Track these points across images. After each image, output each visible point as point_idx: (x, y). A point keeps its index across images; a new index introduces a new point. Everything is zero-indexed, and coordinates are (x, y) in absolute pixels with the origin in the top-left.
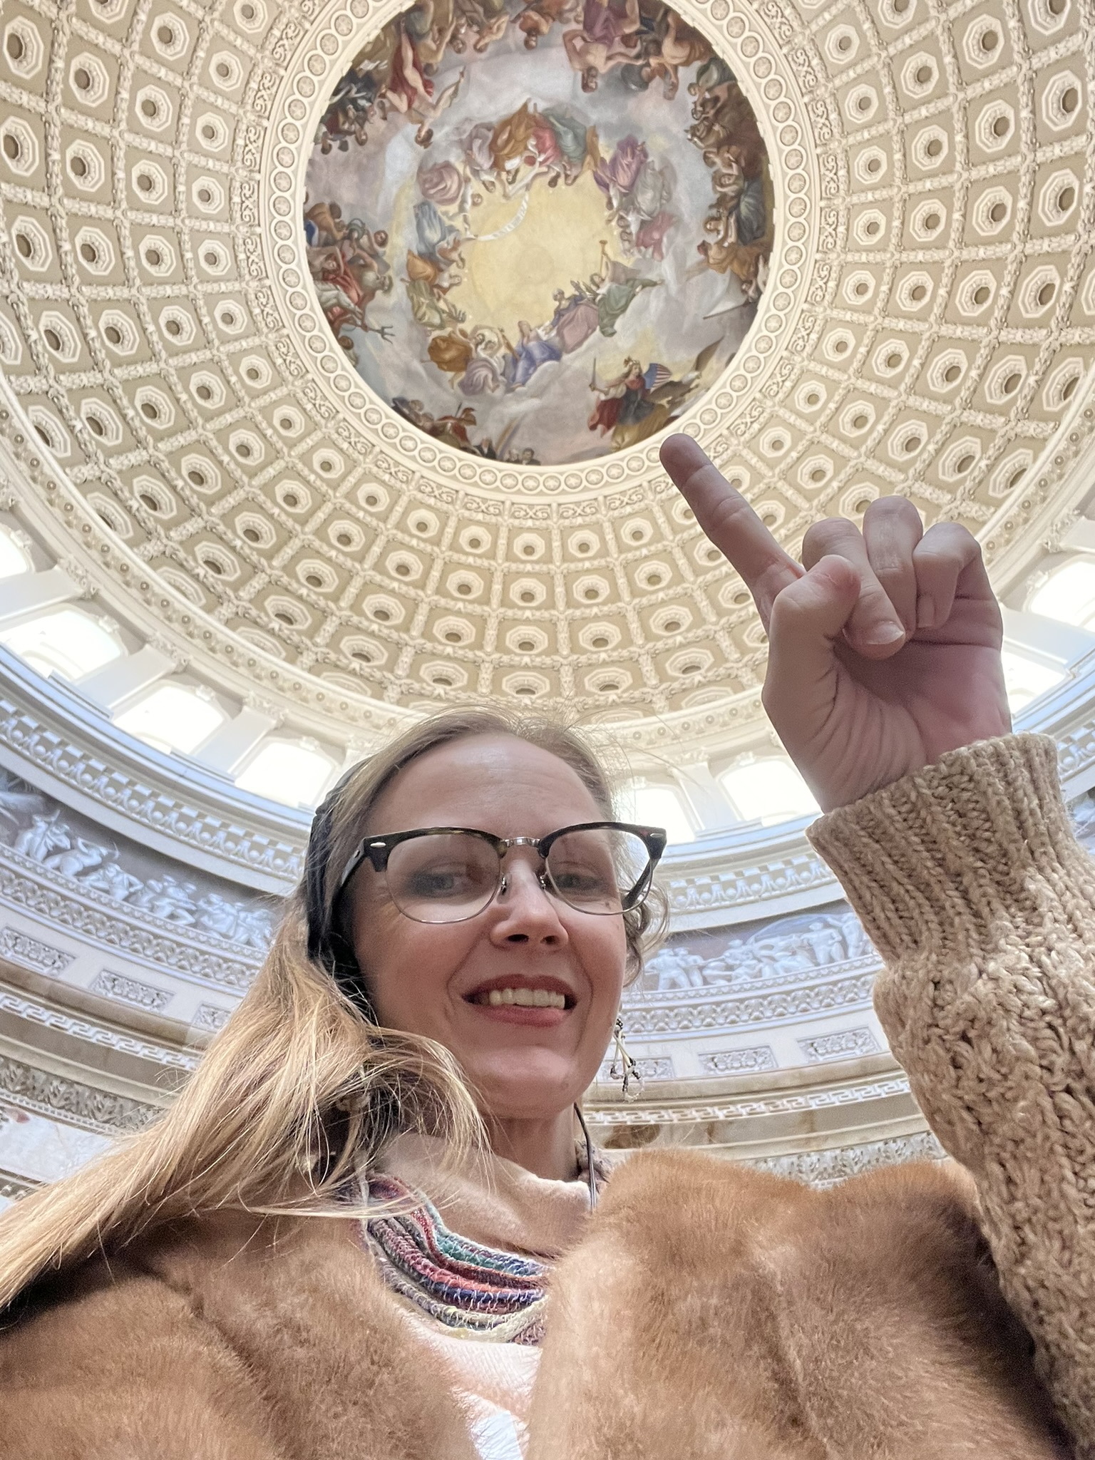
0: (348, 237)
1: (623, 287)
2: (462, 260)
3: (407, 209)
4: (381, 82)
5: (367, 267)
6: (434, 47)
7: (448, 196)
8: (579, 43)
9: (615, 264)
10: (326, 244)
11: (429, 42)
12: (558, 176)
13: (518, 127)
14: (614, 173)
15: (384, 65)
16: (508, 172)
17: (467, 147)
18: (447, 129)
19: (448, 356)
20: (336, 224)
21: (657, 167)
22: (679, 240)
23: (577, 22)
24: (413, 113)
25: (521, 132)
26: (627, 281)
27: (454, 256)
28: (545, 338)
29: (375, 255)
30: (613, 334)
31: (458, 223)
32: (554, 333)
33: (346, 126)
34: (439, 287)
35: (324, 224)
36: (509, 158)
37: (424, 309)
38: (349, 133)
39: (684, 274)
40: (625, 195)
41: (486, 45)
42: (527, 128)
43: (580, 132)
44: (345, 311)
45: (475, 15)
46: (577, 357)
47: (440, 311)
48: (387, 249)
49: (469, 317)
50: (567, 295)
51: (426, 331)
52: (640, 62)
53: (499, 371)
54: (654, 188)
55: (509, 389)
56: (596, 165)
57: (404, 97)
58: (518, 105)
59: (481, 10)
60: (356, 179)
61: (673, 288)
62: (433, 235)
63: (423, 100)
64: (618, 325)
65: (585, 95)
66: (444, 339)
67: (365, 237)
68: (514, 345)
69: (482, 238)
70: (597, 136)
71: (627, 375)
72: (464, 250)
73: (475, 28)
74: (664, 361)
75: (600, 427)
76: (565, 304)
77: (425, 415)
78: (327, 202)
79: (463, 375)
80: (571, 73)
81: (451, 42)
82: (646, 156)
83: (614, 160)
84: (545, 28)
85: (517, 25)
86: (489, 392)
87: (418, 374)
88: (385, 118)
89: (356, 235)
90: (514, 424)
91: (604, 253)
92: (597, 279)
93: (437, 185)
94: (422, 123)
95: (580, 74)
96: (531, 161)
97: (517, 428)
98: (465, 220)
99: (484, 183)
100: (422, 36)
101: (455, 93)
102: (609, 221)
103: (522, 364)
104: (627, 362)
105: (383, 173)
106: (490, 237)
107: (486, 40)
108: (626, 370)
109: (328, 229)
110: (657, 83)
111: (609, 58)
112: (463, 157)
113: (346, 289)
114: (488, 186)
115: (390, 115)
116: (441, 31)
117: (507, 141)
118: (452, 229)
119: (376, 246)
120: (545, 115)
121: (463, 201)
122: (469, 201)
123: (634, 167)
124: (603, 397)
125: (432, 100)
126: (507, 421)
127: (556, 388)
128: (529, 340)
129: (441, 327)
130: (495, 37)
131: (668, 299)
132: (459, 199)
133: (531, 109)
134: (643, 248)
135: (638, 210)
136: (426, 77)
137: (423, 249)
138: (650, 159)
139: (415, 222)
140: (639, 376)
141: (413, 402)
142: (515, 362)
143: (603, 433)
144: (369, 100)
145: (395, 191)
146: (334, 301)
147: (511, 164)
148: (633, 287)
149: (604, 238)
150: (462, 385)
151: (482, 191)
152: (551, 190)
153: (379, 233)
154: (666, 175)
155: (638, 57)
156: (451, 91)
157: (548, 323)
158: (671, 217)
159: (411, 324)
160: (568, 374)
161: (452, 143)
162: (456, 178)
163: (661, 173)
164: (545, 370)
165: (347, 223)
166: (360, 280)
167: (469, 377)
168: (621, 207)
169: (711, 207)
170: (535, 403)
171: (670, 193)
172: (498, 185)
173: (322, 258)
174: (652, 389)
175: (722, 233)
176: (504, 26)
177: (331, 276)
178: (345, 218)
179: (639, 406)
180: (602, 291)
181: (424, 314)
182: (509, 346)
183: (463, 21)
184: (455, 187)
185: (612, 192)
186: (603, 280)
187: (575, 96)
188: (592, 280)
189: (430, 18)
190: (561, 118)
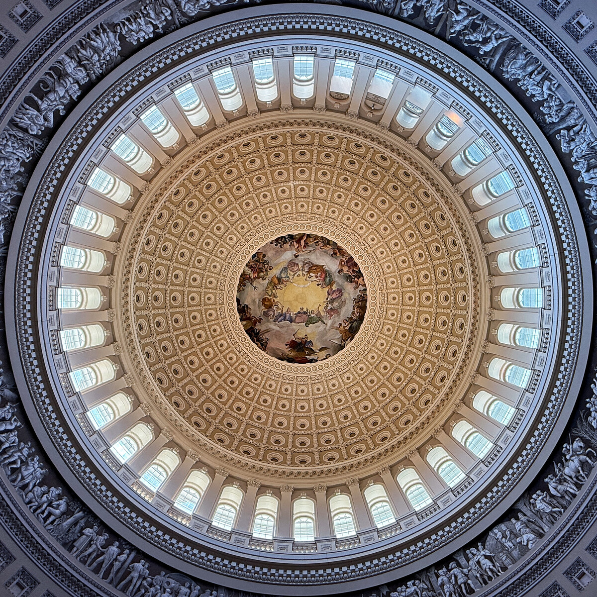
0: (263, 263)
1: (317, 318)
2: (286, 285)
3: (281, 266)
4: (295, 239)
5: (263, 272)
8: (343, 263)
9: (319, 312)
10: (257, 261)
12: (320, 284)
13: (319, 268)
15: (298, 238)
17: (305, 264)
18: (302, 257)
19: (266, 303)
21: (342, 300)
22: (336, 318)
23: (346, 259)
24: (297, 249)
25: (318, 270)
27: (285, 283)
28: (292, 316)
29: (266, 271)
30: (307, 326)
31: (291, 277)
32: (294, 316)
33: (280, 242)
35: (259, 257)
38: (280, 244)
39: (332, 326)
40: (332, 300)
42: (320, 270)
43: (331, 280)
44: (250, 277)
45: (325, 242)
46: (296, 325)
47: (272, 292)
48: (270, 271)
49: (278, 298)
50: (304, 310)
51: (265, 294)
53: (275, 315)
55: (275, 321)
56: (330, 289)
57: (298, 245)
58: (322, 264)
60: (274, 253)
61: (328, 328)
62: (283, 276)
63: (301, 248)
64: (310, 325)
65: (338, 274)
66: (268, 299)
67: (267, 265)
69: (294, 284)
70: (334, 283)
71: (303, 339)
72: (288, 283)
73: (323, 244)
74: (314, 342)
75: (288, 346)
76: (302, 312)
77: (250, 313)
78: (264, 253)
79: (266, 310)
80: (338, 267)
82: (342, 295)
83: (334, 291)
84: (338, 255)
85: (332, 250)
86: (269, 318)
87: (256, 302)
88: (290, 246)
89: (265, 263)
93: (292, 266)
94: (298, 252)
95: (339, 269)
96: (317, 277)
97: (269, 331)
98: (293, 278)
99: (303, 273)
101: (310, 252)
103: (282, 318)
104: (306, 336)
105: (281, 256)
106: (296, 285)
108: (304, 337)
109: (260, 259)
110: (354, 284)
111: (347, 271)
112: (302, 265)
113: (254, 273)
114: (303, 275)
115: (292, 246)
116: (315, 239)
118: (288, 277)
119: (268, 269)
120: (326, 271)
122: (297, 275)
123: (338, 296)
125: (303, 250)
126: (267, 328)
127: (285, 329)
128: (288, 313)
129: (270, 296)
130: (326, 248)
131: (325, 329)
132: (295, 273)
133: (324, 267)
135: (332, 305)
136: (305, 245)
137: (279, 277)
138: (342, 297)
139: (281, 270)
140: (306, 341)
141: (249, 308)
142: (281, 316)
144: (289, 241)
145: (282, 261)
147: (311, 274)
148: (320, 320)
150: (264, 312)
151: (301, 275)
152: (316, 286)
153: (271, 267)
154: (343, 303)
155: (354, 276)
157: (295, 313)
158: (338, 312)
159: (263, 290)
160: (291, 327)
161: (302, 261)
162: (297, 268)
164: (286, 323)
166: (258, 273)
168: (329, 301)
169: (348, 318)
170: (278, 328)
171: (341, 307)
172: (306, 276)
173: (252, 263)
174: (307, 347)
175: (346, 324)
176: (329, 248)
177: (252, 268)
178: (265, 259)
179: (300, 348)
180: (312, 315)
182: (282, 311)
183: (321, 242)
186: (314, 313)
187: (335, 272)
188: (312, 311)
190: (329, 274)
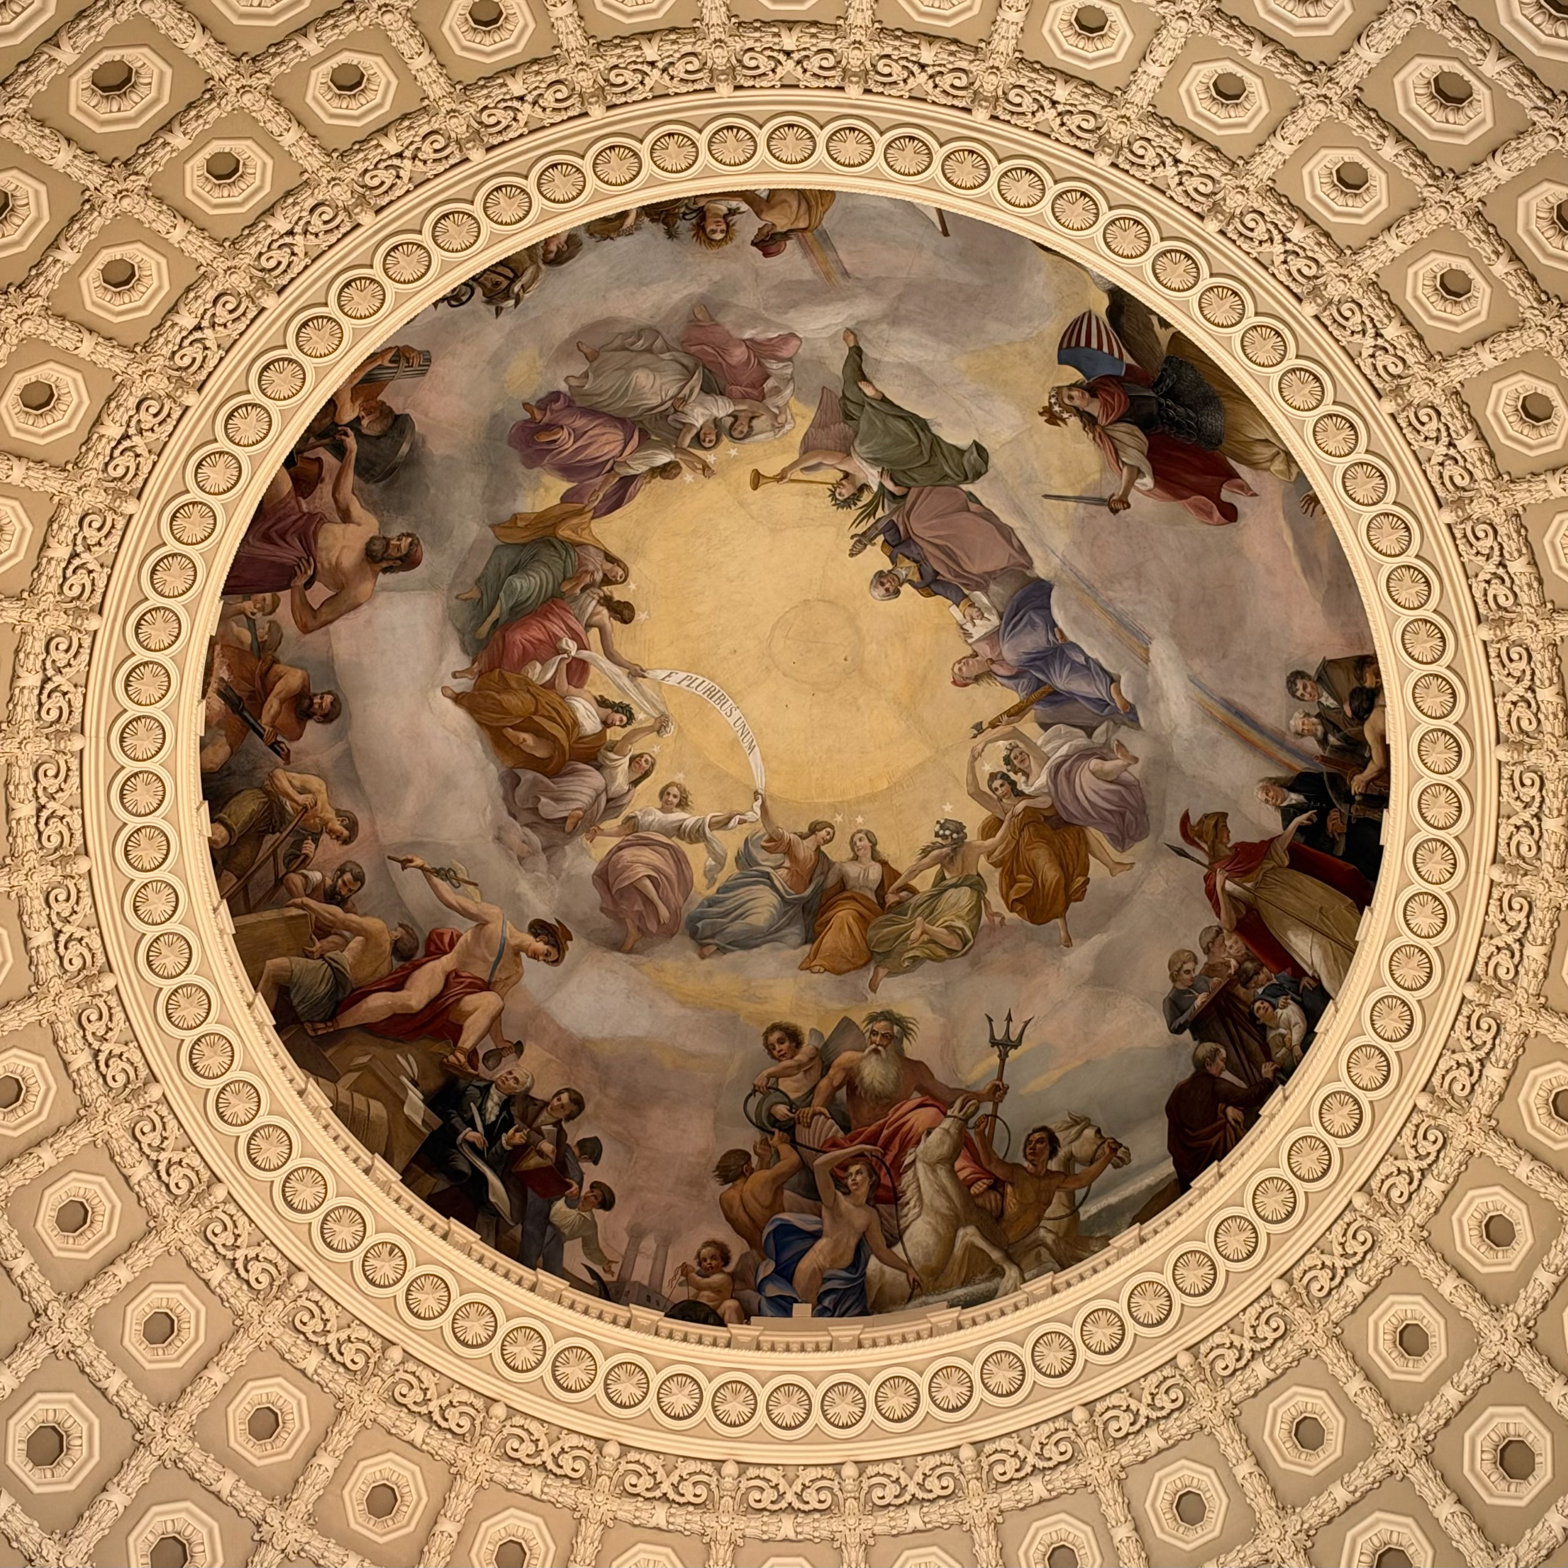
0: (789, 1128)
1: (863, 425)
2: (814, 829)
3: (709, 974)
4: (444, 1067)
5: (851, 1081)
6: (356, 943)
7: (670, 870)
8: (319, 593)
9: (808, 447)
10: (811, 1191)
11: (347, 957)
12: (607, 602)
13: (506, 711)
14: (596, 467)
15: (408, 1062)
16: (606, 724)
18: (524, 887)
19: (1050, 873)
20: (764, 1165)
21: (579, 367)
22: (748, 300)
23: (276, 604)
24: (499, 975)
25: (513, 701)
26: (848, 417)
27: (805, 849)
28: (995, 620)
29: (823, 1059)
30: (980, 449)
31: (730, 842)
32: (979, 596)
33: (547, 1147)
34: (881, 890)
35: (766, 1198)
36: (576, 723)
37: (936, 929)
38: (560, 1138)
39: (833, 283)
40: (644, 436)
41: (339, 813)
42: (507, 688)
43: (507, 558)
44: (962, 1144)
45: (281, 853)
46: (1042, 544)
47: (940, 887)
48: (805, 1026)
49: (948, 811)
50: (887, 565)
51: (992, 928)
52: (351, 442)
53: (1080, 740)
54: (628, 369)
55: (1130, 716)
56: (580, 513)
57: (471, 1001)
58: (458, 716)
59: (269, 840)
60: (657, 1114)
61: (863, 308)
63: (468, 954)
64: (955, 436)
65: (428, 557)
66: (1009, 880)
67: (785, 1085)
68: (1012, 698)
69: (760, 784)
70: (515, 517)
71: (1089, 421)
72: (790, 826)
73: (309, 847)
74: (1053, 329)
75: (1226, 495)
76: (907, 568)
77: (1207, 951)
78: (715, 1188)
79: (1096, 835)
80: (381, 599)
81: (342, 903)
82: (555, 396)
83: (567, 470)
84: (291, 680)
85: (293, 746)
86: (1136, 770)
87: (1101, 958)
88: (519, 1048)
89: (782, 1110)
90: (1220, 712)
91: (780, 478)
92: (846, 492)
93: (647, 901)
94: (517, 951)
95: (382, 578)
96: (578, 671)
97: (1228, 705)
98: (722, 824)
99: (635, 783)
100: (338, 974)
101: (445, 874)
102: (706, 469)
103: (1062, 681)
104: (1052, 418)
105: (636, 1041)
106: (755, 759)
107: (330, 814)
108: (1074, 422)
109: (778, 1186)
110: (393, 397)
111: (346, 517)
112: (582, 839)
113: (910, 1141)
114: (641, 770)
115: (511, 1035)
116: (323, 930)
117: (540, 733)
118: (745, 859)
119: (801, 1056)
120: (474, 646)
121: (679, 831)
122: (677, 816)
123: (580, 423)
124: (1148, 481)
125: (467, 931)
126: (1213, 731)
127: (1123, 598)
128: (1001, 661)
129: (978, 885)
130: (323, 797)
131: (894, 318)
132: (675, 841)
133: (464, 684)
134: (770, 384)
135: (679, 402)
136: (420, 953)
137: (795, 932)
138: (563, 387)
139: (738, 955)
140: (1091, 390)
141: (1174, 978)
142: (1055, 697)
143: (1245, 489)
144: (485, 1091)
145: (672, 1010)
146: (942, 1173)
147: (589, 719)
148: (862, 403)
149: (747, 478)
150: (1122, 841)
151: (651, 786)
152: (641, 616)
153: (769, 1048)
155: (340, 451)
156: (443, 886)
157: (956, 612)
158: (694, 322)
159: (977, 965)
160: (1082, 565)
161: (554, 870)
162: (627, 854)
163: (591, 357)
164: (1075, 621)
165: (754, 1135)
166: (887, 1101)
167: (1102, 822)
168: (671, 441)
169: (671, 234)
170: (1161, 651)
171: (639, 333)
172: (635, 749)
173: (845, 1203)
174: (1128, 359)
175: (734, 204)
176: (297, 779)
177: (886, 1180)
178: (746, 1138)
179: (1170, 394)
180: (872, 476)
181: (951, 929)
182: (1017, 712)
183: (296, 879)
184: (648, 855)
185: (638, 467)
186: (847, 475)
187: (430, 585)
188: (847, 503)
189: (298, 963)
190: (481, 607)
